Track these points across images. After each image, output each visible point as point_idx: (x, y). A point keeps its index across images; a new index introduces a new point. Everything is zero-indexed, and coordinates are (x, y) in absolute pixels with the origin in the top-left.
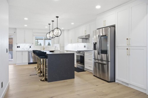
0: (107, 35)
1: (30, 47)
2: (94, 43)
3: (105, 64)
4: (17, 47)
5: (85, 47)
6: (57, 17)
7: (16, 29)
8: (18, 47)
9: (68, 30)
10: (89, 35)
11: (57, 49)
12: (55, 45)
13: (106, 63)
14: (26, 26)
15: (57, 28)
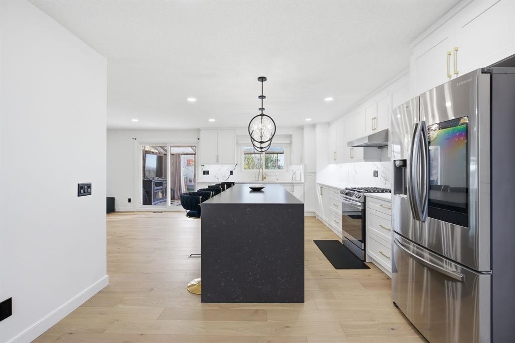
0: (465, 120)
1: (231, 173)
2: (397, 163)
3: (453, 280)
4: (202, 172)
5: (376, 174)
6: (262, 79)
7: (199, 130)
8: (204, 173)
9: (329, 124)
10: (387, 130)
11: (298, 179)
12: (294, 167)
13: (459, 276)
14: (212, 120)
15: (262, 115)
